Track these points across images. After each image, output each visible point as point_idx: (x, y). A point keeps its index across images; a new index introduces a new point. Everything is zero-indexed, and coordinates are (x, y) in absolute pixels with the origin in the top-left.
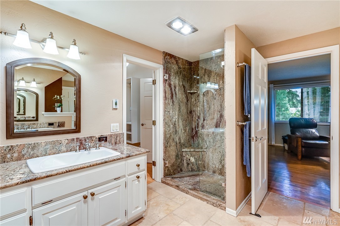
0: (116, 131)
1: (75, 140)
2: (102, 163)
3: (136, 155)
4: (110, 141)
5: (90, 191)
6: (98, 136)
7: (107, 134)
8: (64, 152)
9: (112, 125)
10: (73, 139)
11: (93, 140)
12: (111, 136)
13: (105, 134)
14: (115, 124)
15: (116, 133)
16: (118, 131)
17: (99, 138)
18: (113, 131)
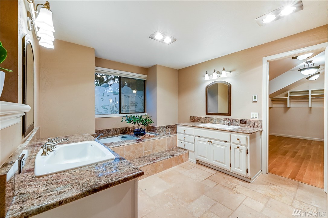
0: (256, 118)
1: (227, 119)
2: (216, 129)
3: (237, 132)
4: (249, 125)
5: (211, 140)
6: (240, 119)
7: (247, 119)
8: (222, 124)
9: (252, 113)
10: (226, 119)
11: (237, 121)
12: (250, 121)
13: (245, 119)
14: (255, 113)
15: (254, 119)
16: (257, 118)
17: (241, 121)
18: (253, 118)
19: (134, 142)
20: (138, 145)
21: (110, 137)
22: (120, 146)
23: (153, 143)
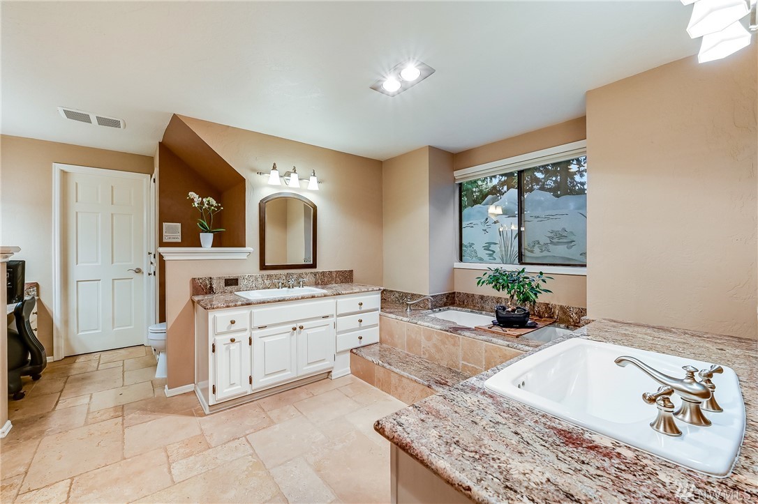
19: (439, 327)
20: (447, 337)
21: (477, 313)
22: (416, 323)
23: (486, 351)
